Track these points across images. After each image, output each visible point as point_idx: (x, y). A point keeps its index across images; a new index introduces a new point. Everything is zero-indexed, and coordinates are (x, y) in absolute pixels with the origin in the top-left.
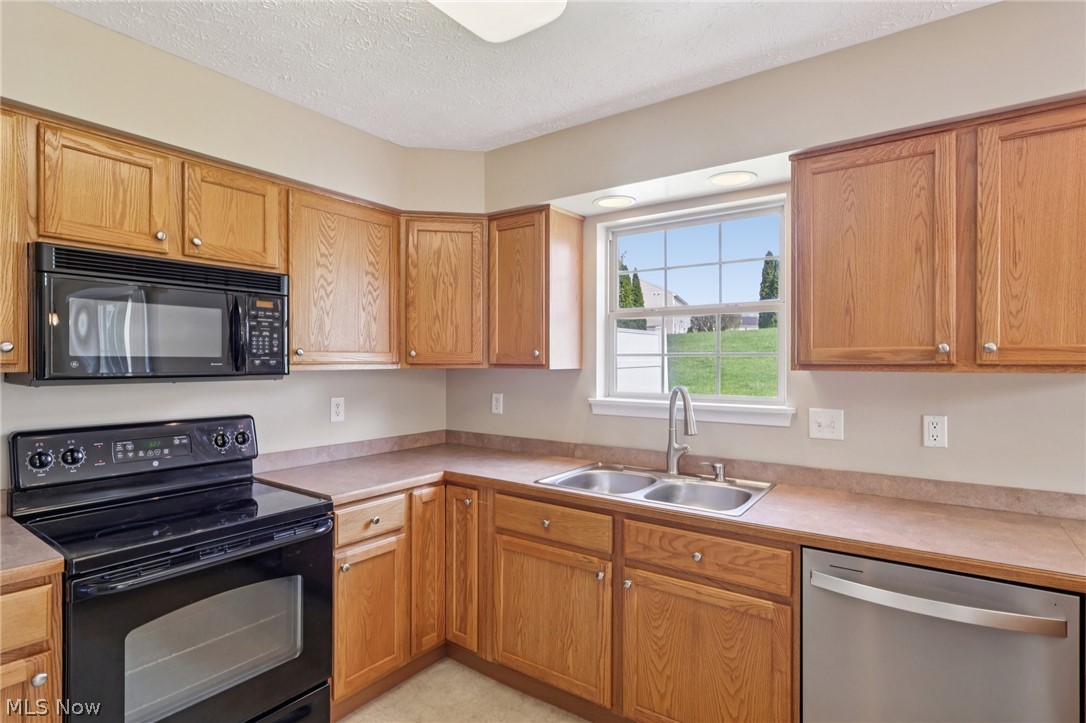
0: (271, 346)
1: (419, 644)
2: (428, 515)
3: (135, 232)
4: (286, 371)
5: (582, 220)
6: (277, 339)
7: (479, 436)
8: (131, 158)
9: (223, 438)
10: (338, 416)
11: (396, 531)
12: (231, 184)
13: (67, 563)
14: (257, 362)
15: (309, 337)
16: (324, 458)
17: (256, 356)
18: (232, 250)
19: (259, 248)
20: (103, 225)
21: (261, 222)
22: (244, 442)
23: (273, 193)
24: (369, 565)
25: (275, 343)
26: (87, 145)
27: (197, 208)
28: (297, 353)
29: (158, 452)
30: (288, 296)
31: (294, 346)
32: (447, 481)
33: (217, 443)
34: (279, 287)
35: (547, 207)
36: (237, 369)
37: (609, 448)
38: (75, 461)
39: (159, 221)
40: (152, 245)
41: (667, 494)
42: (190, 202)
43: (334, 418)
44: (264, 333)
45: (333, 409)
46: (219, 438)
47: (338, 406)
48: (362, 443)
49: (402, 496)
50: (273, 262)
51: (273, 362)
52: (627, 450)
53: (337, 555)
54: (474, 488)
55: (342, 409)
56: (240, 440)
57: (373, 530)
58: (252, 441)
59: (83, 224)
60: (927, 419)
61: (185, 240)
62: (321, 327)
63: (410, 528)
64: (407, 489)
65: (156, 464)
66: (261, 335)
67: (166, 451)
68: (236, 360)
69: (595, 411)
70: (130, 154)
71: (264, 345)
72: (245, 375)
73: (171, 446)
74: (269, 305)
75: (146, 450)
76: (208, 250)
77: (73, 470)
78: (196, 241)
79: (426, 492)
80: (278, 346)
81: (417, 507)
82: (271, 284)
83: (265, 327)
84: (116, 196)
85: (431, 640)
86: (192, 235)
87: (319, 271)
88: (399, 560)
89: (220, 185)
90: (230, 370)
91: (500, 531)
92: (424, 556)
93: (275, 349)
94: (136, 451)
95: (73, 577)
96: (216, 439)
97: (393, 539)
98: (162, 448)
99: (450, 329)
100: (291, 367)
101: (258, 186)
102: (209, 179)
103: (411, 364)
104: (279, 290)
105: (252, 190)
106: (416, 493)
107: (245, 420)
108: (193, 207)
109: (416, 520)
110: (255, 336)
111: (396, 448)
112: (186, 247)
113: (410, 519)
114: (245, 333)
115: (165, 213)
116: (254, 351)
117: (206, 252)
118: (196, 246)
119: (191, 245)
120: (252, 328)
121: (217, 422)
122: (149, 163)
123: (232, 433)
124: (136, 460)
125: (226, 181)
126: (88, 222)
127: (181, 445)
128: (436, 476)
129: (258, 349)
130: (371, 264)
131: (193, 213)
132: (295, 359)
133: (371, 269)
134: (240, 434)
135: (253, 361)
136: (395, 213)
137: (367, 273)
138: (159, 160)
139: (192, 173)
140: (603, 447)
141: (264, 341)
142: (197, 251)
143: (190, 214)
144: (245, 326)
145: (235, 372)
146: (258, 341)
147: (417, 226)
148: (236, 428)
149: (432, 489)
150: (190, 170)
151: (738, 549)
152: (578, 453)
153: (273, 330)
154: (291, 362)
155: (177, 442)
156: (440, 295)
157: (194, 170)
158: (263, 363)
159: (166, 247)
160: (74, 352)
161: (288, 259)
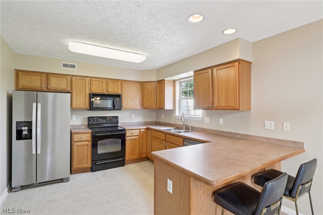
1: (142, 156)
2: (143, 134)
3: (101, 90)
4: (121, 109)
5: (174, 81)
7: (160, 122)
8: (100, 81)
10: (133, 117)
11: (137, 136)
12: (113, 82)
13: (92, 132)
15: (125, 104)
16: (131, 124)
17: (117, 107)
18: (114, 91)
19: (118, 91)
21: (118, 86)
23: (119, 82)
24: (132, 140)
25: (119, 105)
26: (95, 80)
30: (122, 98)
31: (123, 106)
32: (147, 129)
35: (164, 80)
37: (178, 125)
38: (95, 121)
39: (104, 89)
40: (103, 92)
41: (180, 132)
42: (108, 85)
43: (132, 118)
45: (132, 116)
46: (113, 119)
47: (133, 115)
48: (138, 122)
49: (138, 130)
50: (119, 93)
51: (119, 108)
52: (180, 125)
53: (126, 138)
54: (150, 130)
55: (134, 116)
56: (116, 120)
57: (133, 135)
58: (118, 120)
60: (220, 119)
61: (107, 91)
62: (127, 102)
63: (140, 136)
64: (140, 129)
65: (104, 122)
69: (176, 118)
72: (115, 110)
73: (106, 120)
74: (119, 99)
77: (94, 122)
79: (143, 130)
81: (141, 132)
82: (119, 96)
84: (99, 86)
85: (144, 156)
87: (127, 93)
88: (138, 140)
90: (113, 109)
91: (154, 137)
92: (142, 141)
94: (102, 120)
95: (93, 133)
97: (136, 137)
99: (151, 102)
101: (117, 81)
102: (111, 82)
103: (144, 108)
106: (141, 130)
107: (117, 117)
109: (141, 135)
111: (144, 124)
113: (140, 134)
114: (115, 104)
115: (105, 87)
117: (110, 92)
124: (102, 121)
127: (108, 120)
128: (145, 127)
130: (137, 91)
131: (108, 87)
132: (123, 107)
133: (137, 92)
136: (141, 82)
137: (136, 93)
138: (104, 80)
140: (177, 124)
146: (117, 105)
147: (145, 84)
149: (144, 130)
150: (108, 81)
151: (177, 139)
152: (173, 126)
153: (119, 103)
156: (149, 96)
159: (105, 92)
160: (94, 107)
161: (122, 92)
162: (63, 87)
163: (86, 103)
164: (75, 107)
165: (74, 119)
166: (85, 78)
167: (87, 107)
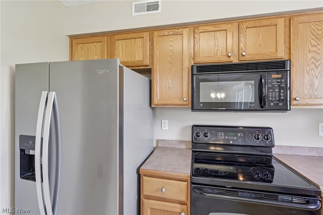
0: (280, 96)
3: (221, 56)
4: (289, 109)
6: (283, 92)
8: (220, 28)
9: (258, 136)
12: (260, 25)
14: (272, 104)
15: (303, 91)
16: (314, 154)
17: (272, 101)
18: (260, 54)
20: (211, 56)
21: (274, 38)
22: (267, 139)
25: (282, 95)
26: (206, 29)
27: (244, 40)
28: (295, 99)
29: (232, 138)
30: (290, 70)
31: (294, 96)
33: (255, 138)
34: (284, 67)
36: (262, 107)
39: (229, 50)
40: (228, 59)
42: (242, 38)
43: (321, 134)
44: (276, 90)
45: (320, 129)
46: (256, 136)
50: (282, 55)
51: (281, 104)
56: (266, 138)
58: (272, 139)
59: (205, 57)
61: (239, 54)
62: (312, 85)
65: (231, 142)
66: (274, 91)
67: (235, 138)
68: (261, 103)
70: (219, 27)
71: (275, 96)
72: (266, 110)
73: (237, 136)
74: (279, 76)
75: (228, 136)
76: (248, 57)
77: (206, 139)
78: (244, 54)
80: (284, 96)
82: (279, 66)
83: (276, 87)
84: (215, 44)
86: (242, 51)
87: (310, 55)
89: (254, 27)
90: (258, 107)
93: (282, 98)
94: (225, 136)
96: (255, 136)
98: (234, 136)
100: (291, 106)
101: (273, 21)
102: (250, 26)
104: (284, 68)
105: (270, 24)
107: (268, 129)
108: (243, 40)
110: (271, 91)
112: (240, 57)
114: (265, 91)
115: (232, 45)
116: (270, 99)
118: (244, 55)
119: (242, 56)
120: (269, 88)
121: (256, 129)
122: (226, 28)
123: (262, 135)
124: (225, 139)
125: (258, 24)
126: (207, 56)
127: (241, 136)
129: (272, 98)
131: (243, 42)
132: (294, 102)
134: (266, 135)
135: (269, 104)
138: (229, 26)
139: (242, 26)
141: (276, 94)
142: (244, 58)
143: (242, 43)
144: (265, 88)
145: (260, 109)
146: (272, 94)
148: (264, 133)
150: (242, 25)
153: (280, 88)
154: (292, 104)
155: (239, 135)
157: (243, 25)
158: (275, 104)
159: (232, 59)
160: (201, 101)
161: (290, 53)
162: (137, 59)
163: (184, 92)
164: (160, 102)
165: (165, 129)
166: (180, 30)
167: (184, 103)
